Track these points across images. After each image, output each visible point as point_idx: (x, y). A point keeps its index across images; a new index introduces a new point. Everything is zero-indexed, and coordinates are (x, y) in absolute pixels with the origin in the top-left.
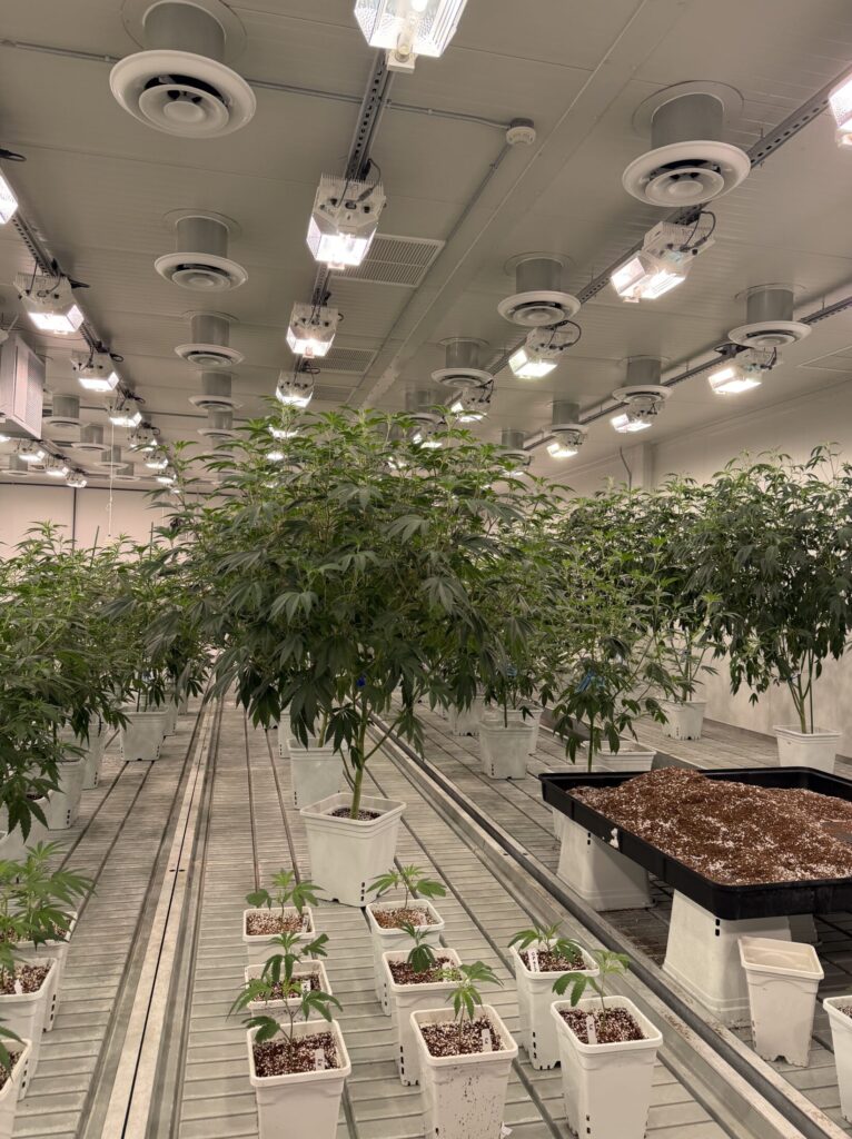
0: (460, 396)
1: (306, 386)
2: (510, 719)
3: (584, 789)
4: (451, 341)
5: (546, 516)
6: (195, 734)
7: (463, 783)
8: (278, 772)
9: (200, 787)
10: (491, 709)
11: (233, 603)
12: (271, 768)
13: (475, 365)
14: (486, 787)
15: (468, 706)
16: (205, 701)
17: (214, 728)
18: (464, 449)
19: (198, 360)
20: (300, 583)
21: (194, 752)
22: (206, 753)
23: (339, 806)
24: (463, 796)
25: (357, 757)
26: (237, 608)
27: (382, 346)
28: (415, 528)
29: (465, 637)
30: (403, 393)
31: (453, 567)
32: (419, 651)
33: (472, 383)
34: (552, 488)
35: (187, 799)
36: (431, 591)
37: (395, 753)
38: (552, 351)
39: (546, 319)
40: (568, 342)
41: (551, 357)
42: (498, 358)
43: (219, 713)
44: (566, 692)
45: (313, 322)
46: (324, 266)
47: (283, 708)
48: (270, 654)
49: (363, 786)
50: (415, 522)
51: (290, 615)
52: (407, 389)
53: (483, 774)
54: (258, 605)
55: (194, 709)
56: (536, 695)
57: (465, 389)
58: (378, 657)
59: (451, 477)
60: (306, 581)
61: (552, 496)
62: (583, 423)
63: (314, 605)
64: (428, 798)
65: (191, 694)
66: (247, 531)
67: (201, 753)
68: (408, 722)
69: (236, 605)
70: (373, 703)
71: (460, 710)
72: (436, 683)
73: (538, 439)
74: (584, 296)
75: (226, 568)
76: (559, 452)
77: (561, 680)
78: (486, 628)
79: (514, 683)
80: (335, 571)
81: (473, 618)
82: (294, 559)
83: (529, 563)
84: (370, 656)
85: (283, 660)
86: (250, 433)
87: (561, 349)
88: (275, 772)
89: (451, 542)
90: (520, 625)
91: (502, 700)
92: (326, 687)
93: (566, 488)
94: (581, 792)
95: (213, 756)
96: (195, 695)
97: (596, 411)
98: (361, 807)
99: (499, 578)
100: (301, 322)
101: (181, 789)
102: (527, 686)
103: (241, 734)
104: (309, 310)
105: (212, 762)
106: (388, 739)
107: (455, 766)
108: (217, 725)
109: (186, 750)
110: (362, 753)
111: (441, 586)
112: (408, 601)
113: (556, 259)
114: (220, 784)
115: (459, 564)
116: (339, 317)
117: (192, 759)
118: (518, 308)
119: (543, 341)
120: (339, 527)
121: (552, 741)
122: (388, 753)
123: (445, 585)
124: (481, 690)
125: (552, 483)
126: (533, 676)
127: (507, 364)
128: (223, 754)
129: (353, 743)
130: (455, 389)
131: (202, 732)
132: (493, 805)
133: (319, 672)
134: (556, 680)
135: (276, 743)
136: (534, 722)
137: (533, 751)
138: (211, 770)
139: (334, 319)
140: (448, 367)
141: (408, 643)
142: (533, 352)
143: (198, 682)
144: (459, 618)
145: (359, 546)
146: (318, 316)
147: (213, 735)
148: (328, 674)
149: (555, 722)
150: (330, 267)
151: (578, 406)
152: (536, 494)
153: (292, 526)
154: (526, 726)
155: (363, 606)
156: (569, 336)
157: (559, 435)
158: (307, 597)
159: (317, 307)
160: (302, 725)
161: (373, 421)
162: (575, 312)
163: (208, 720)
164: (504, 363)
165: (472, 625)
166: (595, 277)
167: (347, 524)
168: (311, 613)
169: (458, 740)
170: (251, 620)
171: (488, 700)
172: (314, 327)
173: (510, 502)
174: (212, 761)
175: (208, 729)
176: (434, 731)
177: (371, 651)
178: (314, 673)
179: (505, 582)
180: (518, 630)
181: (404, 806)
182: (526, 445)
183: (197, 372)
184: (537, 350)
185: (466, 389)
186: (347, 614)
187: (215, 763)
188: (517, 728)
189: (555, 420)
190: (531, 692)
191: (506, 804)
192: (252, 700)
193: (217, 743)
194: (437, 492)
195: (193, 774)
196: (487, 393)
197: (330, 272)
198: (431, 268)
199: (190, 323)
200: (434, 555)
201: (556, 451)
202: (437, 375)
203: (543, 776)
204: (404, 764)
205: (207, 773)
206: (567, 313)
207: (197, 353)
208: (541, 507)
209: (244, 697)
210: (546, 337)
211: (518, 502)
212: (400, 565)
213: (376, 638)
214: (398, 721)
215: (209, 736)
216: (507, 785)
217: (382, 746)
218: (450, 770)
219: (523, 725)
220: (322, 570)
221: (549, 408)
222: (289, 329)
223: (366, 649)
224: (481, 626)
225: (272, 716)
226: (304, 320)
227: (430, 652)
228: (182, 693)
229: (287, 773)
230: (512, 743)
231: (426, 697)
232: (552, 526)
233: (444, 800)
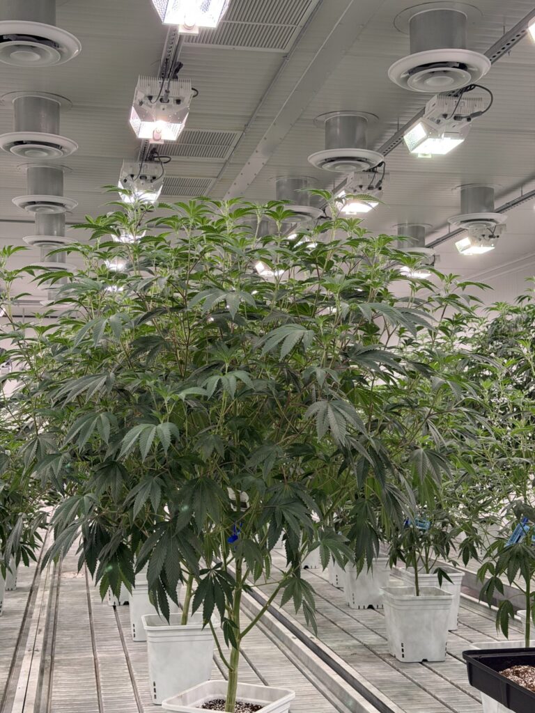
0: (345, 182)
1: (154, 178)
2: (422, 585)
3: (522, 668)
4: (332, 116)
5: (457, 322)
6: (27, 614)
7: (366, 668)
8: (131, 659)
9: (35, 679)
10: (397, 574)
11: (75, 440)
12: (123, 654)
13: (362, 144)
14: (395, 673)
15: (370, 564)
16: (38, 572)
17: (50, 607)
18: (354, 242)
19: (23, 151)
20: (155, 413)
21: (27, 635)
22: (41, 636)
23: (211, 697)
24: (366, 684)
25: (232, 632)
26: (81, 446)
27: (246, 125)
28: (296, 340)
29: (363, 475)
30: (274, 183)
31: (344, 388)
32: (305, 495)
33: (359, 166)
34: (463, 286)
35: (19, 694)
36: (319, 419)
37: (278, 633)
38: (457, 122)
39: (449, 84)
40: (476, 110)
41: (455, 130)
42: (390, 134)
43: (56, 588)
44: (493, 547)
45: (161, 100)
46: (174, 29)
47: (138, 571)
48: (121, 502)
49: (240, 673)
50: (295, 333)
51: (145, 451)
52: (278, 177)
53: (391, 656)
54: (106, 440)
55: (26, 584)
56: (454, 553)
57: (350, 174)
58: (254, 505)
59: (338, 276)
60: (163, 411)
61: (464, 296)
62: (499, 211)
63: (173, 442)
64: (323, 687)
65: (22, 564)
66: (88, 351)
67: (35, 637)
68: (294, 586)
69: (78, 442)
70: (249, 561)
71: (359, 570)
72: (326, 536)
73: (443, 232)
74: (494, 55)
75: (64, 398)
76: (470, 248)
77: (486, 533)
78: (389, 465)
79: (426, 538)
80: (199, 397)
81: (372, 451)
82: (148, 383)
83: (439, 380)
84: (244, 505)
85: (136, 511)
86: (91, 231)
87: (469, 119)
88: (127, 658)
89: (341, 358)
90: (431, 460)
91: (411, 561)
92: (191, 541)
93: (482, 286)
94: (517, 673)
95: (50, 641)
96: (27, 564)
97: (516, 195)
98: (238, 698)
99: (402, 401)
100: (147, 101)
101: (11, 682)
102: (442, 543)
103: (85, 613)
104: (154, 86)
105: (49, 648)
106: (267, 614)
107: (355, 646)
108: (54, 601)
109: (16, 634)
110: (237, 627)
111: (330, 411)
112: (289, 434)
113: (458, 9)
114: (60, 674)
115: (349, 386)
116: (193, 93)
117: (24, 645)
118: (412, 71)
119: (445, 112)
120: (201, 345)
121: (479, 612)
122: (269, 633)
123: (335, 410)
124: (385, 547)
125: (463, 281)
126: (449, 529)
127: (402, 142)
128: (63, 638)
129: (226, 615)
130: (338, 175)
131: (36, 612)
132: (405, 695)
133: (182, 524)
134: (480, 533)
135: (127, 624)
136: (453, 589)
137: (453, 626)
138: (48, 658)
139: (187, 95)
140: (327, 148)
141: (291, 485)
142: (434, 125)
143: (29, 547)
144: (354, 451)
145: (227, 366)
146: (167, 92)
147: (49, 615)
148: (192, 527)
149: (479, 587)
150: (181, 31)
151: (492, 190)
152: (444, 295)
153: (143, 343)
154: (444, 594)
155: (235, 443)
156: (477, 103)
157: (470, 227)
158: (165, 429)
159: (166, 81)
160: (162, 591)
161: (240, 212)
162: (484, 73)
163: (42, 596)
164: (398, 140)
165: (371, 461)
166: (508, 29)
167: (211, 341)
168: (170, 450)
169: (358, 614)
170: (96, 462)
171: (393, 561)
172: (163, 106)
173: (412, 305)
174: (49, 646)
175: (42, 607)
176: (327, 604)
177: (245, 497)
178: (175, 525)
179: (411, 405)
180: (429, 465)
181: (292, 696)
182: (428, 241)
183: (21, 166)
184: (438, 122)
185: (352, 174)
186: (215, 450)
187: (52, 649)
188: (433, 596)
189: (464, 208)
190: (448, 550)
191: (422, 693)
192: (98, 563)
193: (55, 625)
194: (321, 298)
195: (25, 664)
196: (378, 177)
197: (181, 37)
198: (304, 28)
199: (12, 108)
200: (320, 373)
201: (468, 247)
202: (315, 158)
203: (467, 654)
204: (290, 646)
205: (43, 661)
206: (474, 74)
207: (21, 143)
208: (451, 312)
209: (89, 558)
210: (449, 106)
211: (421, 306)
212: (279, 388)
213: (251, 478)
214: (282, 584)
215: (44, 616)
216: (422, 670)
217: (258, 622)
218: (349, 653)
219: (439, 593)
220: (182, 395)
221: (456, 194)
222: (133, 109)
223: (238, 495)
224: (382, 461)
225: (123, 584)
226: (150, 98)
227: (319, 495)
228: (12, 561)
229: (144, 659)
230: (426, 616)
231: (316, 553)
232: (465, 340)
233: (342, 689)
